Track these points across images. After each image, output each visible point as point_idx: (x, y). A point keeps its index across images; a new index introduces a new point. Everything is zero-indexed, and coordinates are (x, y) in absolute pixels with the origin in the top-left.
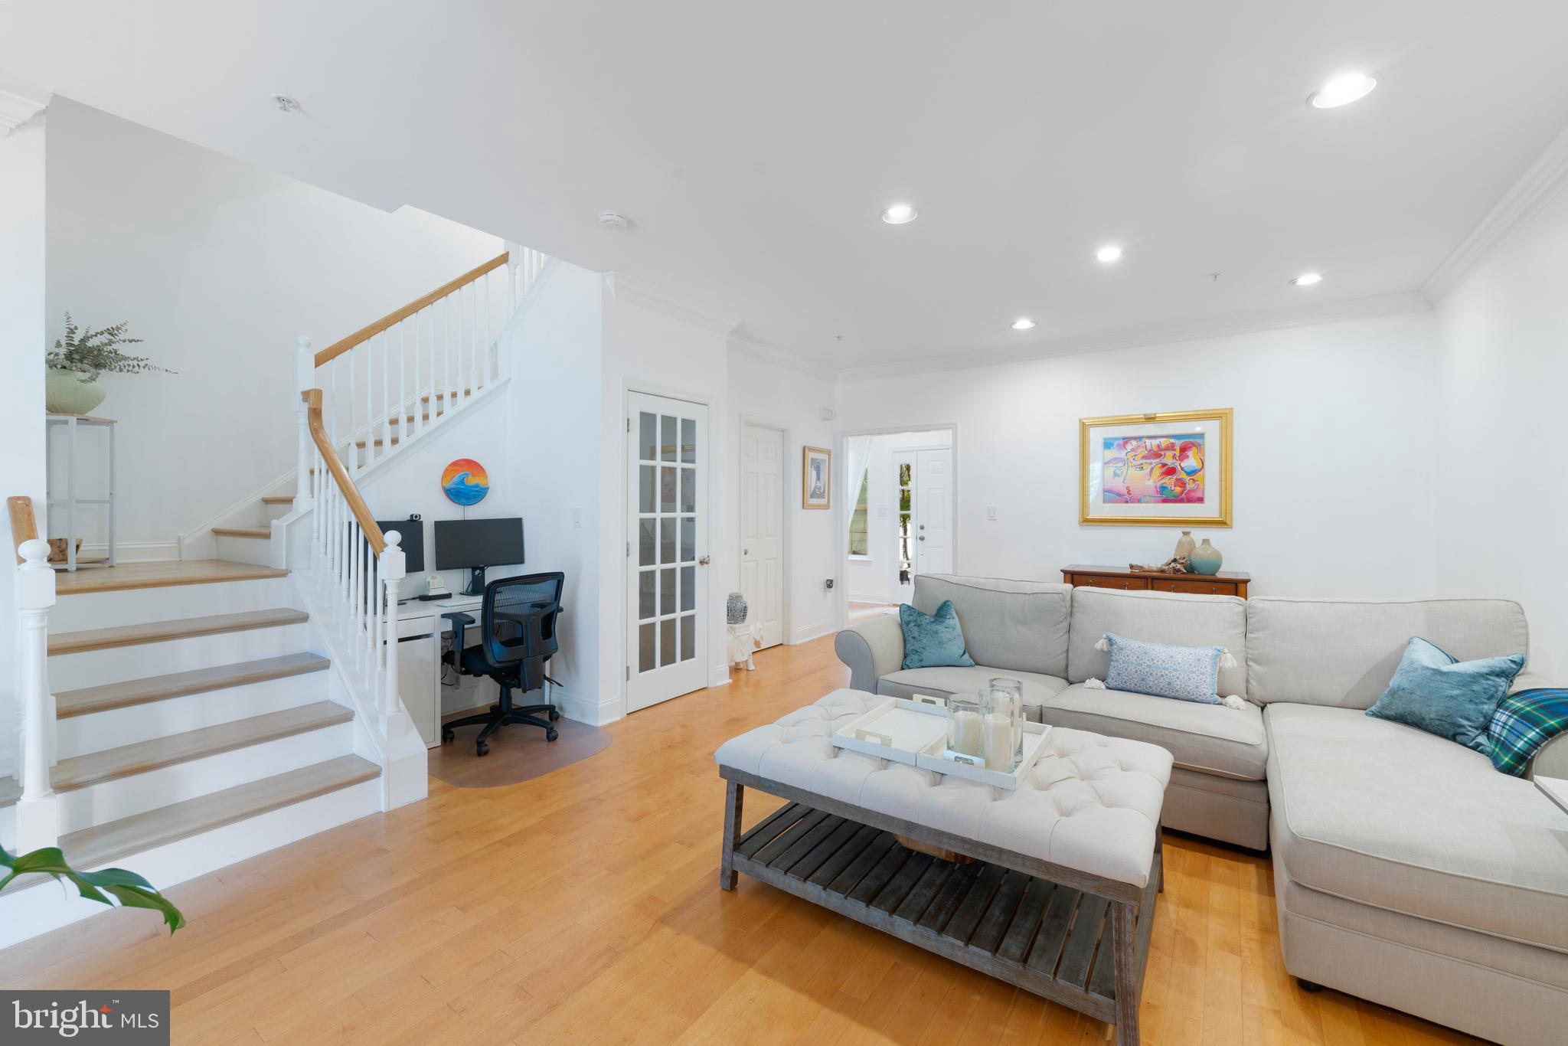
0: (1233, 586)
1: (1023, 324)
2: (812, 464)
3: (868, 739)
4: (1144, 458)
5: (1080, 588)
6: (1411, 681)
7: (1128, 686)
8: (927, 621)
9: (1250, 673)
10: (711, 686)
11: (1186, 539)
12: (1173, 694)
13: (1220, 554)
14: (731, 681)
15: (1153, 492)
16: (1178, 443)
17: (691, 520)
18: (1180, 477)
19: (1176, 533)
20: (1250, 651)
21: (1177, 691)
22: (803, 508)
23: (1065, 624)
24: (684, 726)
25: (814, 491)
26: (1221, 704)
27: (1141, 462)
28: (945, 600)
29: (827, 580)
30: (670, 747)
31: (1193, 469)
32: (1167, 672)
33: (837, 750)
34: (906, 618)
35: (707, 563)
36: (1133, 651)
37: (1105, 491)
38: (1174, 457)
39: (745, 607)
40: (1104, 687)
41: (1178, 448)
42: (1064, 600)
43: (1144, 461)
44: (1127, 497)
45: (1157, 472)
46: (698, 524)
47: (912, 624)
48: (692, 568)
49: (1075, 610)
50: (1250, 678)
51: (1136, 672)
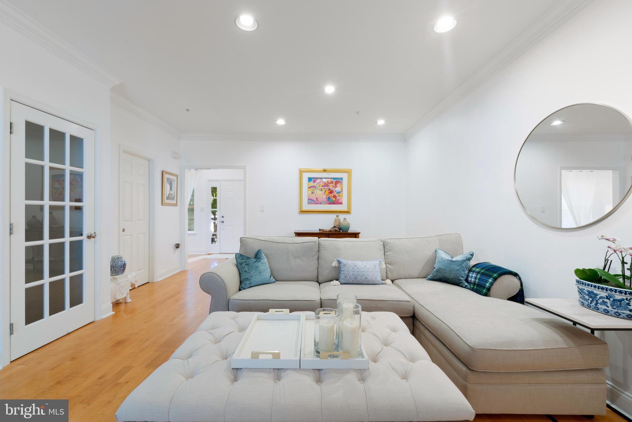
0: (355, 235)
1: (281, 122)
2: (167, 181)
3: (261, 357)
4: (322, 186)
5: (321, 239)
6: (444, 265)
7: (350, 282)
8: (252, 262)
9: (387, 269)
10: (98, 319)
11: (337, 218)
12: (367, 283)
13: (349, 224)
14: (114, 313)
15: (325, 200)
16: (334, 181)
17: (79, 209)
18: (335, 194)
19: (333, 216)
20: (387, 260)
21: (369, 281)
22: (162, 205)
23: (317, 256)
24: (73, 359)
25: (169, 196)
26: (383, 284)
27: (321, 188)
28: (258, 249)
29: (176, 244)
30: (59, 383)
31: (339, 192)
32: (365, 273)
33: (235, 371)
34: (240, 261)
35: (94, 237)
36: (350, 265)
37: (308, 199)
38: (333, 186)
39: (125, 264)
40: (340, 284)
41: (334, 183)
42: (316, 245)
43: (322, 188)
44: (317, 202)
45: (327, 192)
46: (86, 211)
47: (244, 264)
48: (81, 242)
49: (320, 249)
50: (387, 271)
51: (353, 275)
